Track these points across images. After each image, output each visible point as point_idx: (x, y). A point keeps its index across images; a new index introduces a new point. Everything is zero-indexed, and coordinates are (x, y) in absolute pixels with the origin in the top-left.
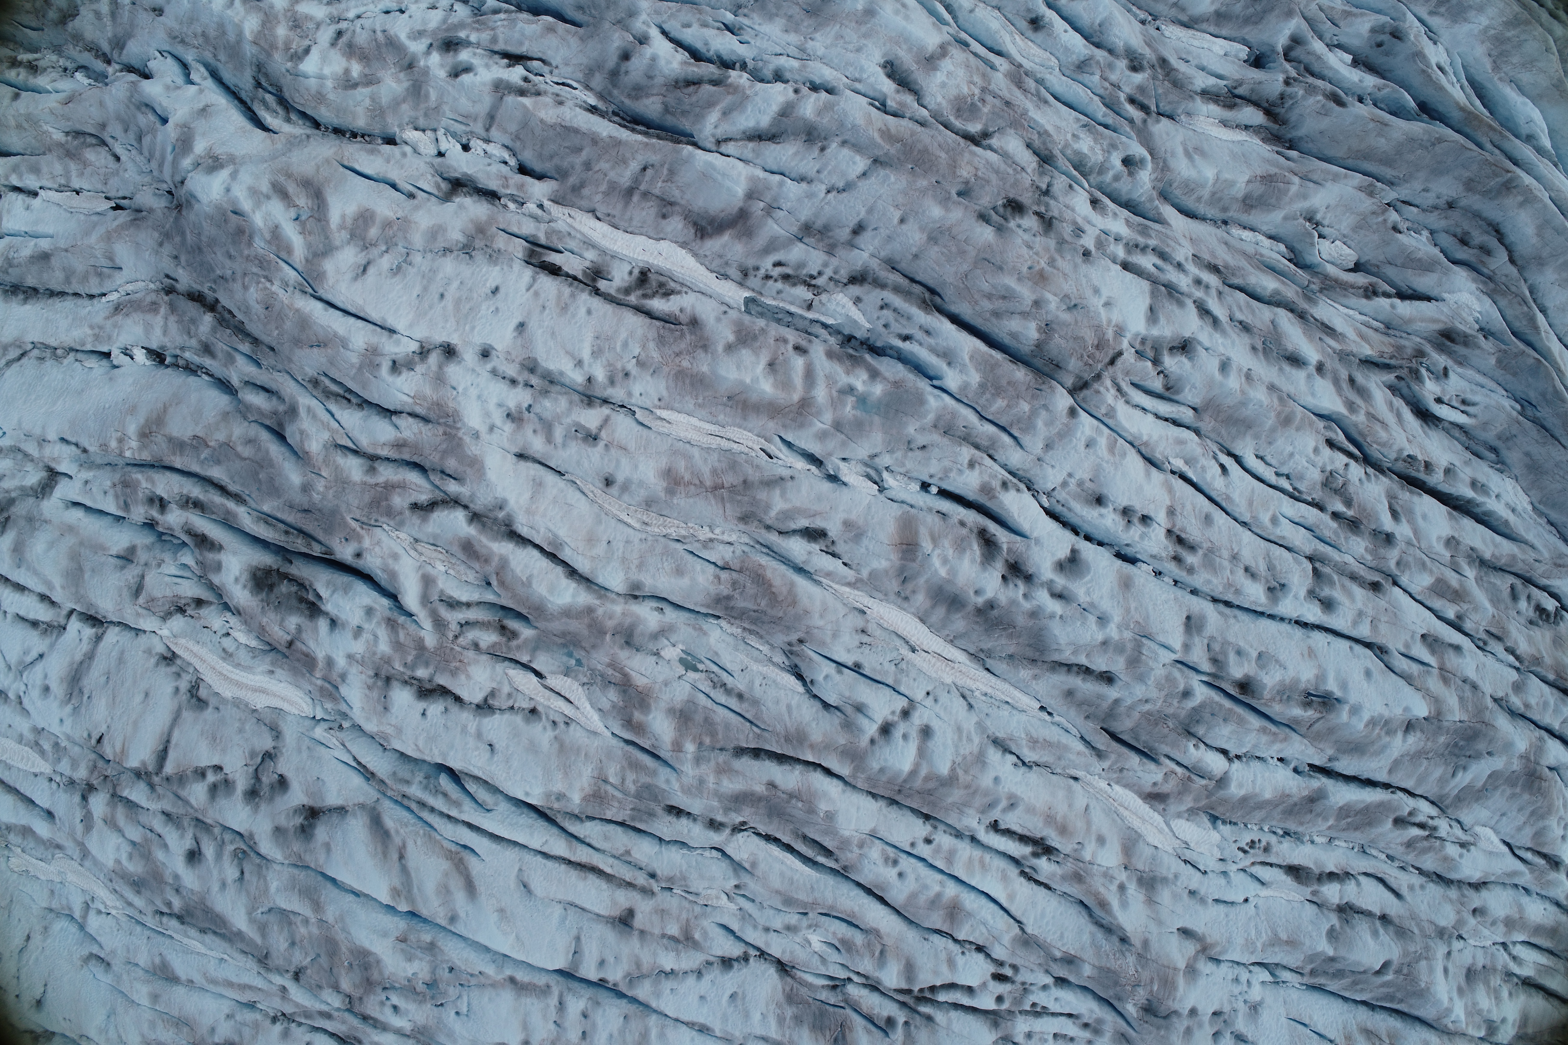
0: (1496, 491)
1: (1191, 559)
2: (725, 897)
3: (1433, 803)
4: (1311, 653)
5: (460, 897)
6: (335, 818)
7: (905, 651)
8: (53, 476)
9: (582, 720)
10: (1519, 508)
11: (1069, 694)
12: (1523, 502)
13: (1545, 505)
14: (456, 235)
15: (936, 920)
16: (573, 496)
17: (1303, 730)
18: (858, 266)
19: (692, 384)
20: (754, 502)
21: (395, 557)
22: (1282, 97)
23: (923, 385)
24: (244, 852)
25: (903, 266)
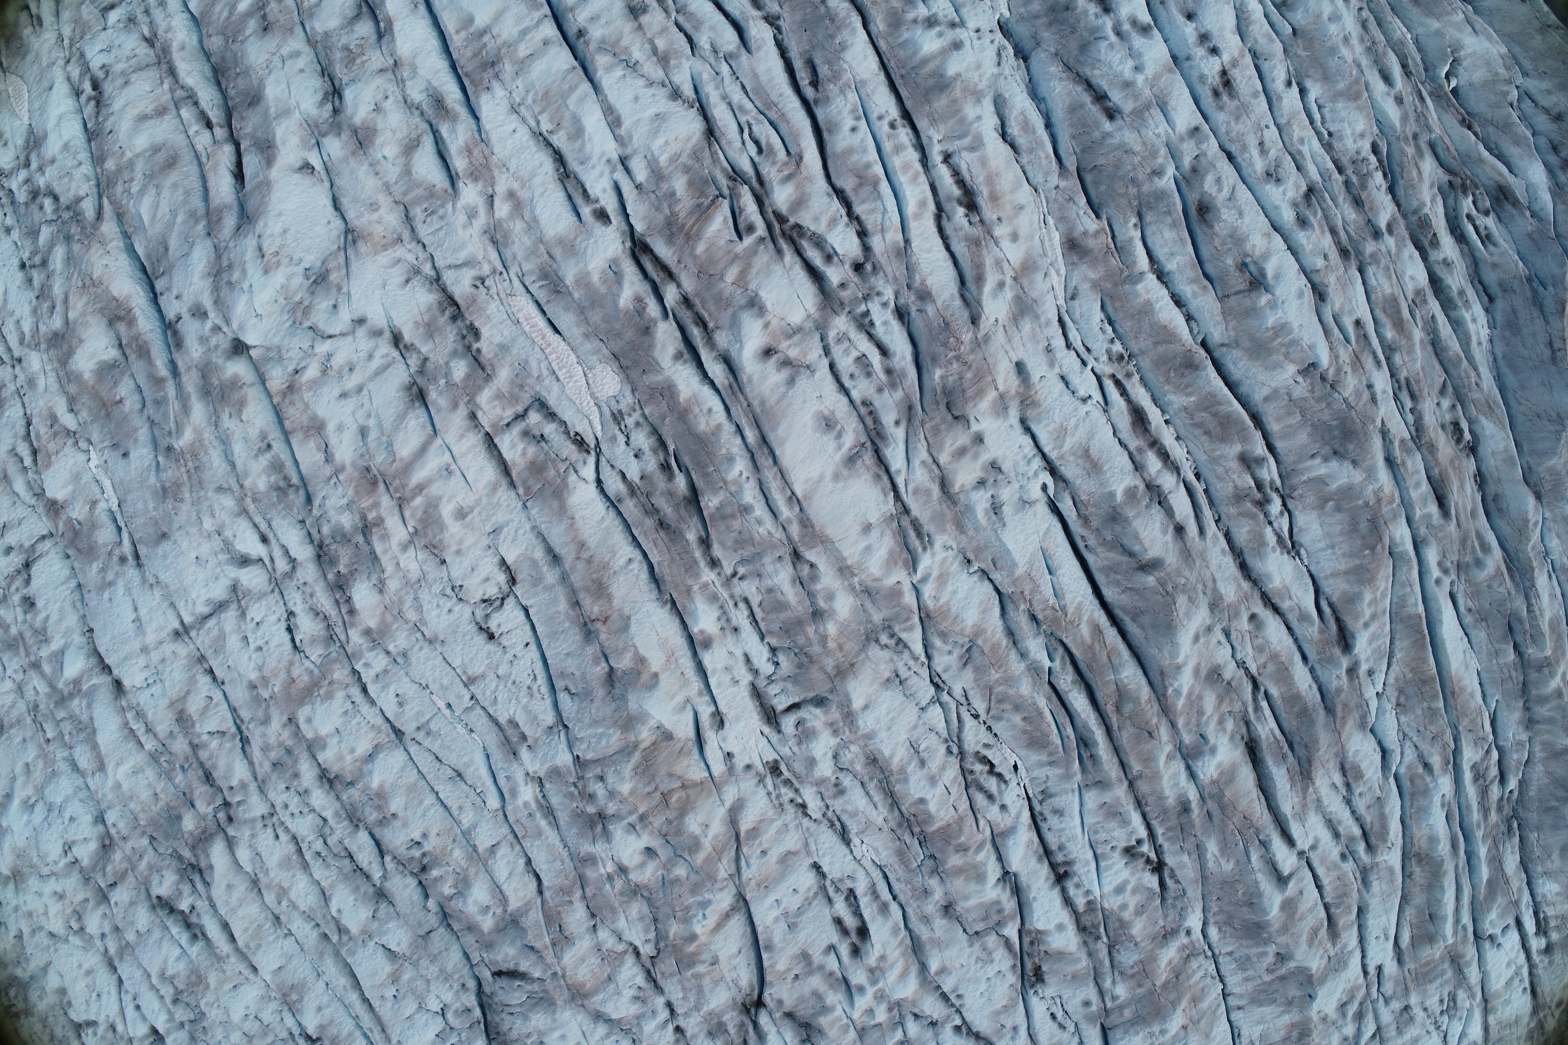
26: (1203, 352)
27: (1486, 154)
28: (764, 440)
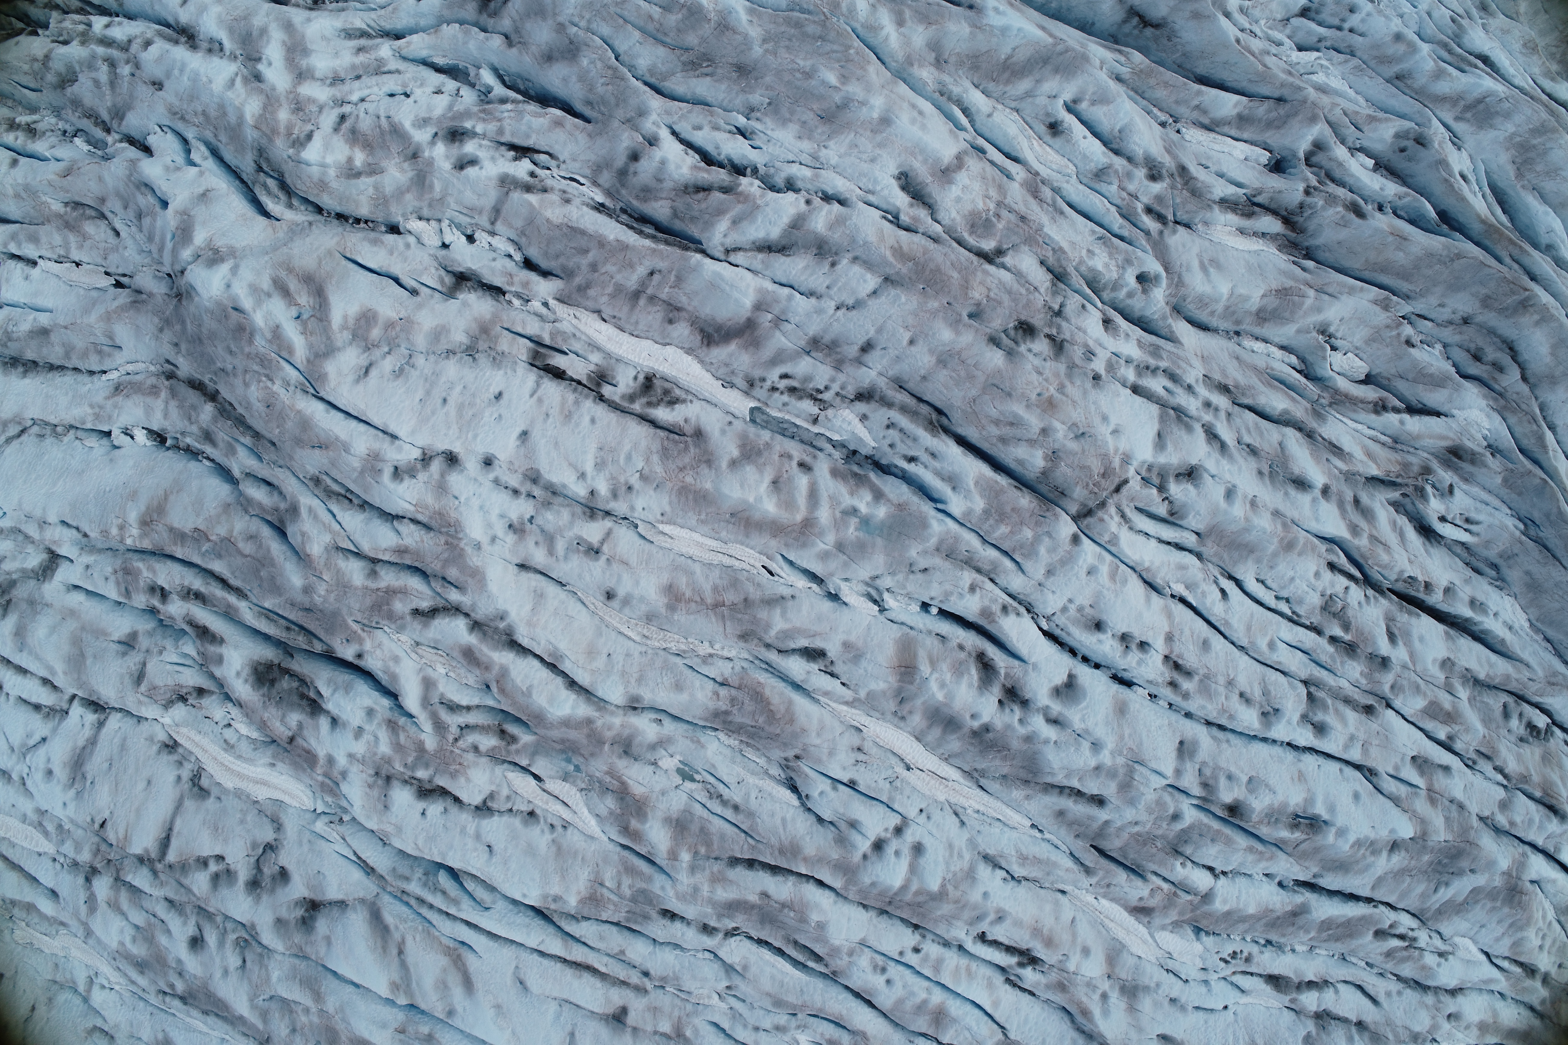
0: (1495, 609)
1: (1187, 685)
2: (716, 997)
3: (1413, 915)
4: (1301, 777)
5: (457, 993)
6: (335, 912)
7: (900, 770)
8: (54, 559)
9: (580, 825)
10: (1516, 626)
11: (1061, 814)
12: (1521, 620)
13: (1543, 622)
14: (459, 337)
15: (922, 1024)
16: (574, 607)
17: (1290, 849)
18: (866, 383)
19: (695, 500)
20: (755, 621)
21: (396, 659)
22: (1301, 206)
23: (927, 508)
24: (246, 941)
25: (910, 386)
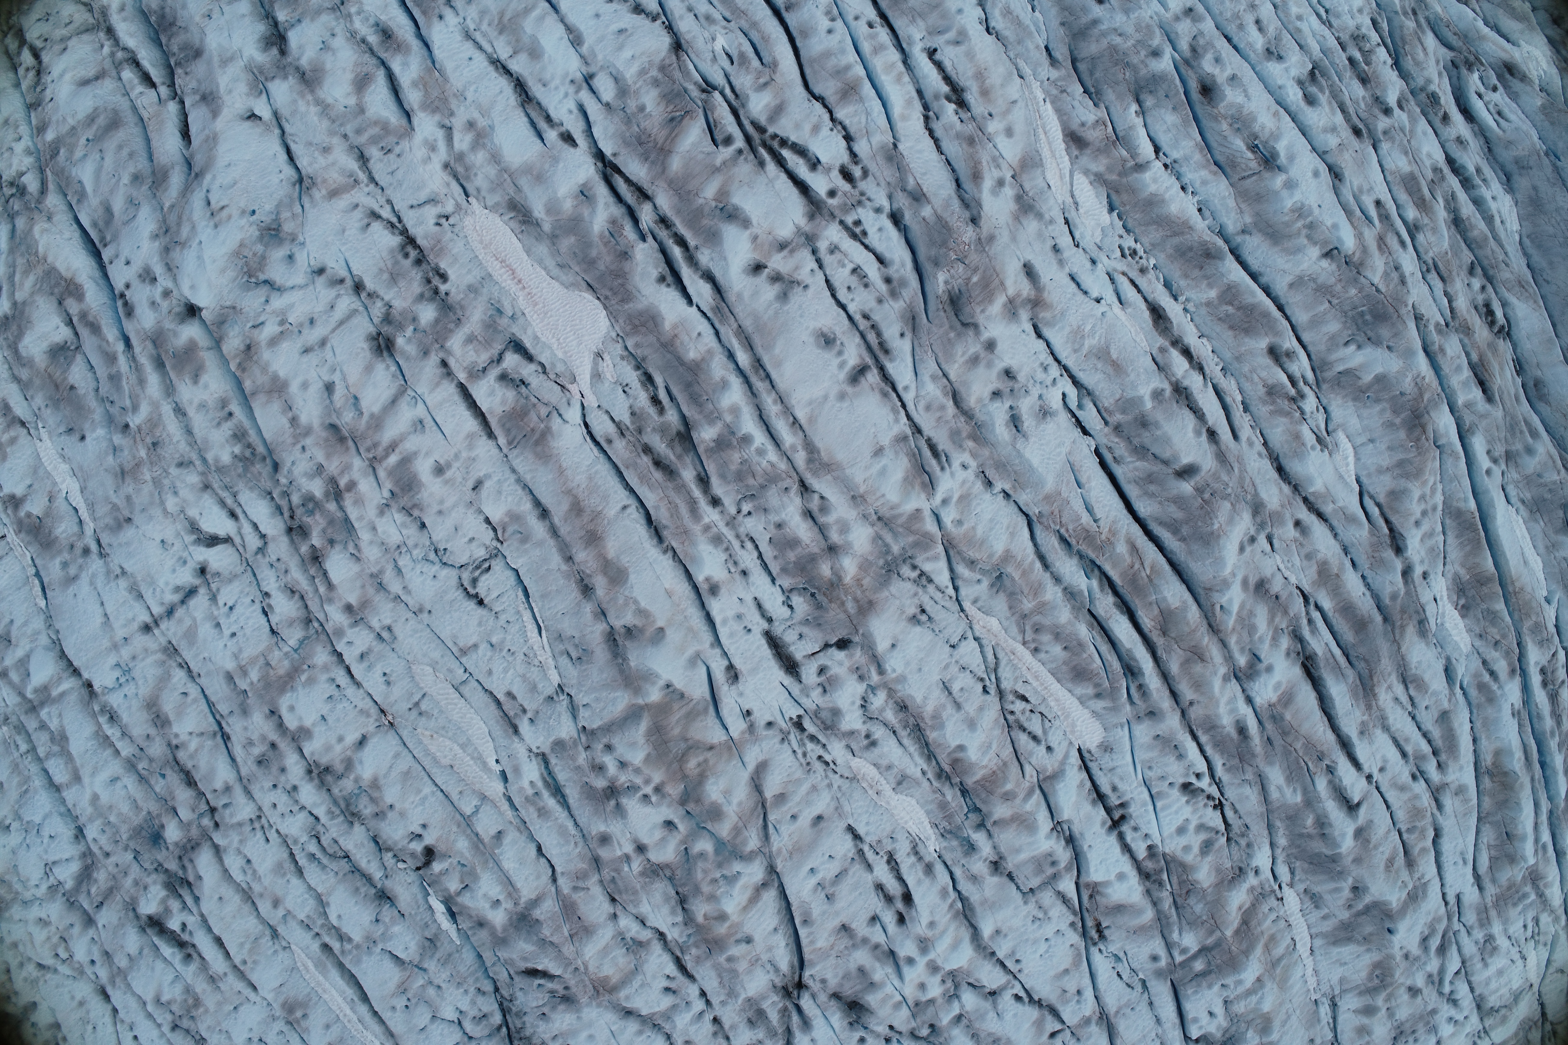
26: (1220, 242)
27: (1486, 30)
28: (758, 363)
